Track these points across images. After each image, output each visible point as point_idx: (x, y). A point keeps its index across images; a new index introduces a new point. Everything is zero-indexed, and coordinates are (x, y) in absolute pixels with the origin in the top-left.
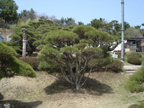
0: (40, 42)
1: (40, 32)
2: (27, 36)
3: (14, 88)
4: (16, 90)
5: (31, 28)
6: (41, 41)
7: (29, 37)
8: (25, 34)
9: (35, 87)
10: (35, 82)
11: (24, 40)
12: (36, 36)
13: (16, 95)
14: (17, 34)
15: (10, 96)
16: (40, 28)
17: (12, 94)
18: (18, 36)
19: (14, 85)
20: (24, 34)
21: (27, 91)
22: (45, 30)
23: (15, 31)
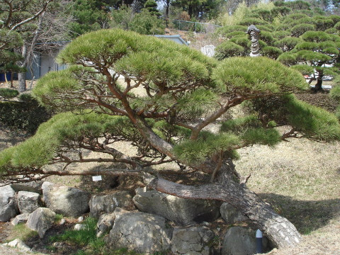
0: (292, 56)
1: (286, 32)
2: (259, 43)
3: (267, 166)
4: (272, 171)
5: (263, 24)
6: (296, 54)
7: (263, 46)
8: (256, 40)
9: (315, 166)
10: (312, 154)
11: (254, 53)
12: (279, 42)
13: (273, 183)
14: (234, 41)
15: (259, 183)
16: (287, 22)
17: (264, 181)
18: (239, 46)
19: (266, 159)
20: (253, 39)
21: (299, 173)
22: (299, 26)
23: (227, 35)
